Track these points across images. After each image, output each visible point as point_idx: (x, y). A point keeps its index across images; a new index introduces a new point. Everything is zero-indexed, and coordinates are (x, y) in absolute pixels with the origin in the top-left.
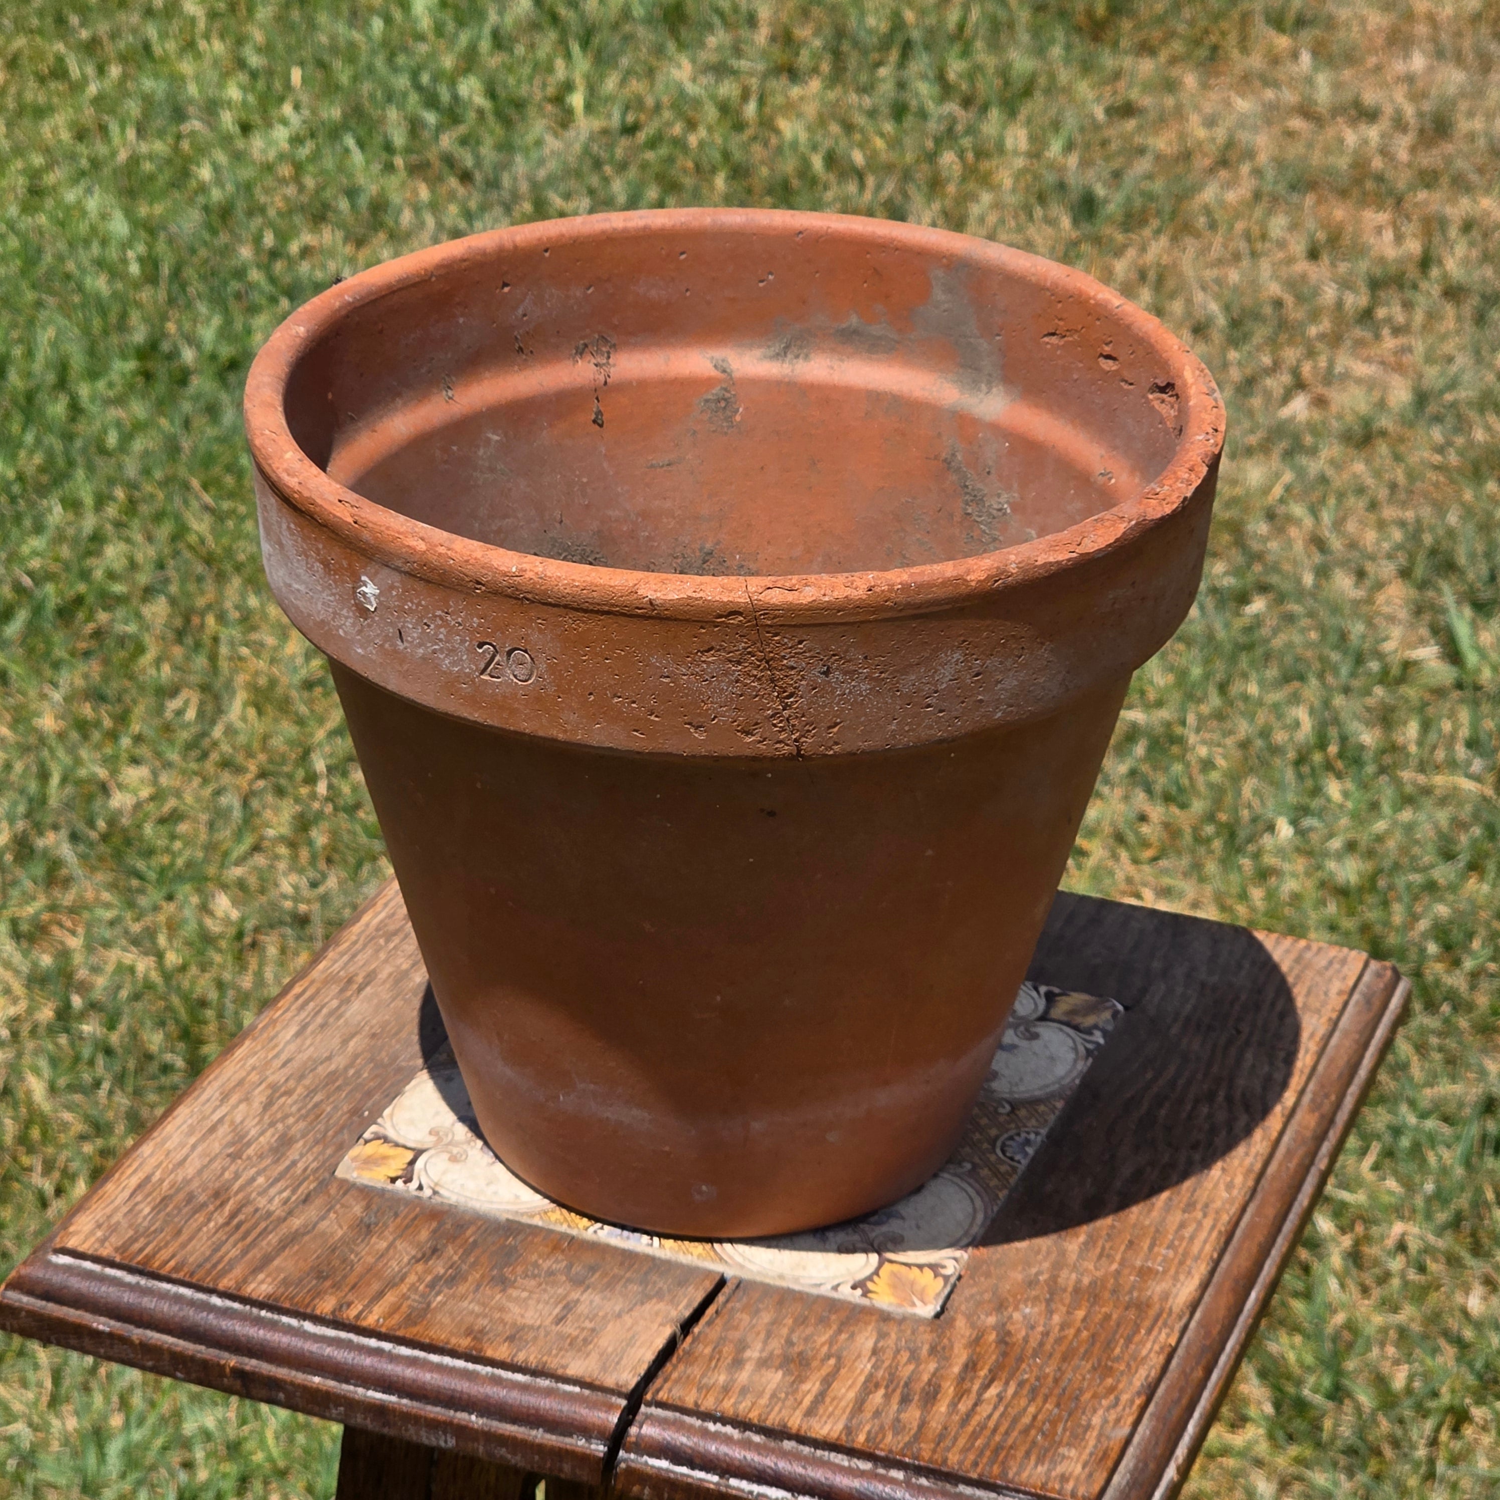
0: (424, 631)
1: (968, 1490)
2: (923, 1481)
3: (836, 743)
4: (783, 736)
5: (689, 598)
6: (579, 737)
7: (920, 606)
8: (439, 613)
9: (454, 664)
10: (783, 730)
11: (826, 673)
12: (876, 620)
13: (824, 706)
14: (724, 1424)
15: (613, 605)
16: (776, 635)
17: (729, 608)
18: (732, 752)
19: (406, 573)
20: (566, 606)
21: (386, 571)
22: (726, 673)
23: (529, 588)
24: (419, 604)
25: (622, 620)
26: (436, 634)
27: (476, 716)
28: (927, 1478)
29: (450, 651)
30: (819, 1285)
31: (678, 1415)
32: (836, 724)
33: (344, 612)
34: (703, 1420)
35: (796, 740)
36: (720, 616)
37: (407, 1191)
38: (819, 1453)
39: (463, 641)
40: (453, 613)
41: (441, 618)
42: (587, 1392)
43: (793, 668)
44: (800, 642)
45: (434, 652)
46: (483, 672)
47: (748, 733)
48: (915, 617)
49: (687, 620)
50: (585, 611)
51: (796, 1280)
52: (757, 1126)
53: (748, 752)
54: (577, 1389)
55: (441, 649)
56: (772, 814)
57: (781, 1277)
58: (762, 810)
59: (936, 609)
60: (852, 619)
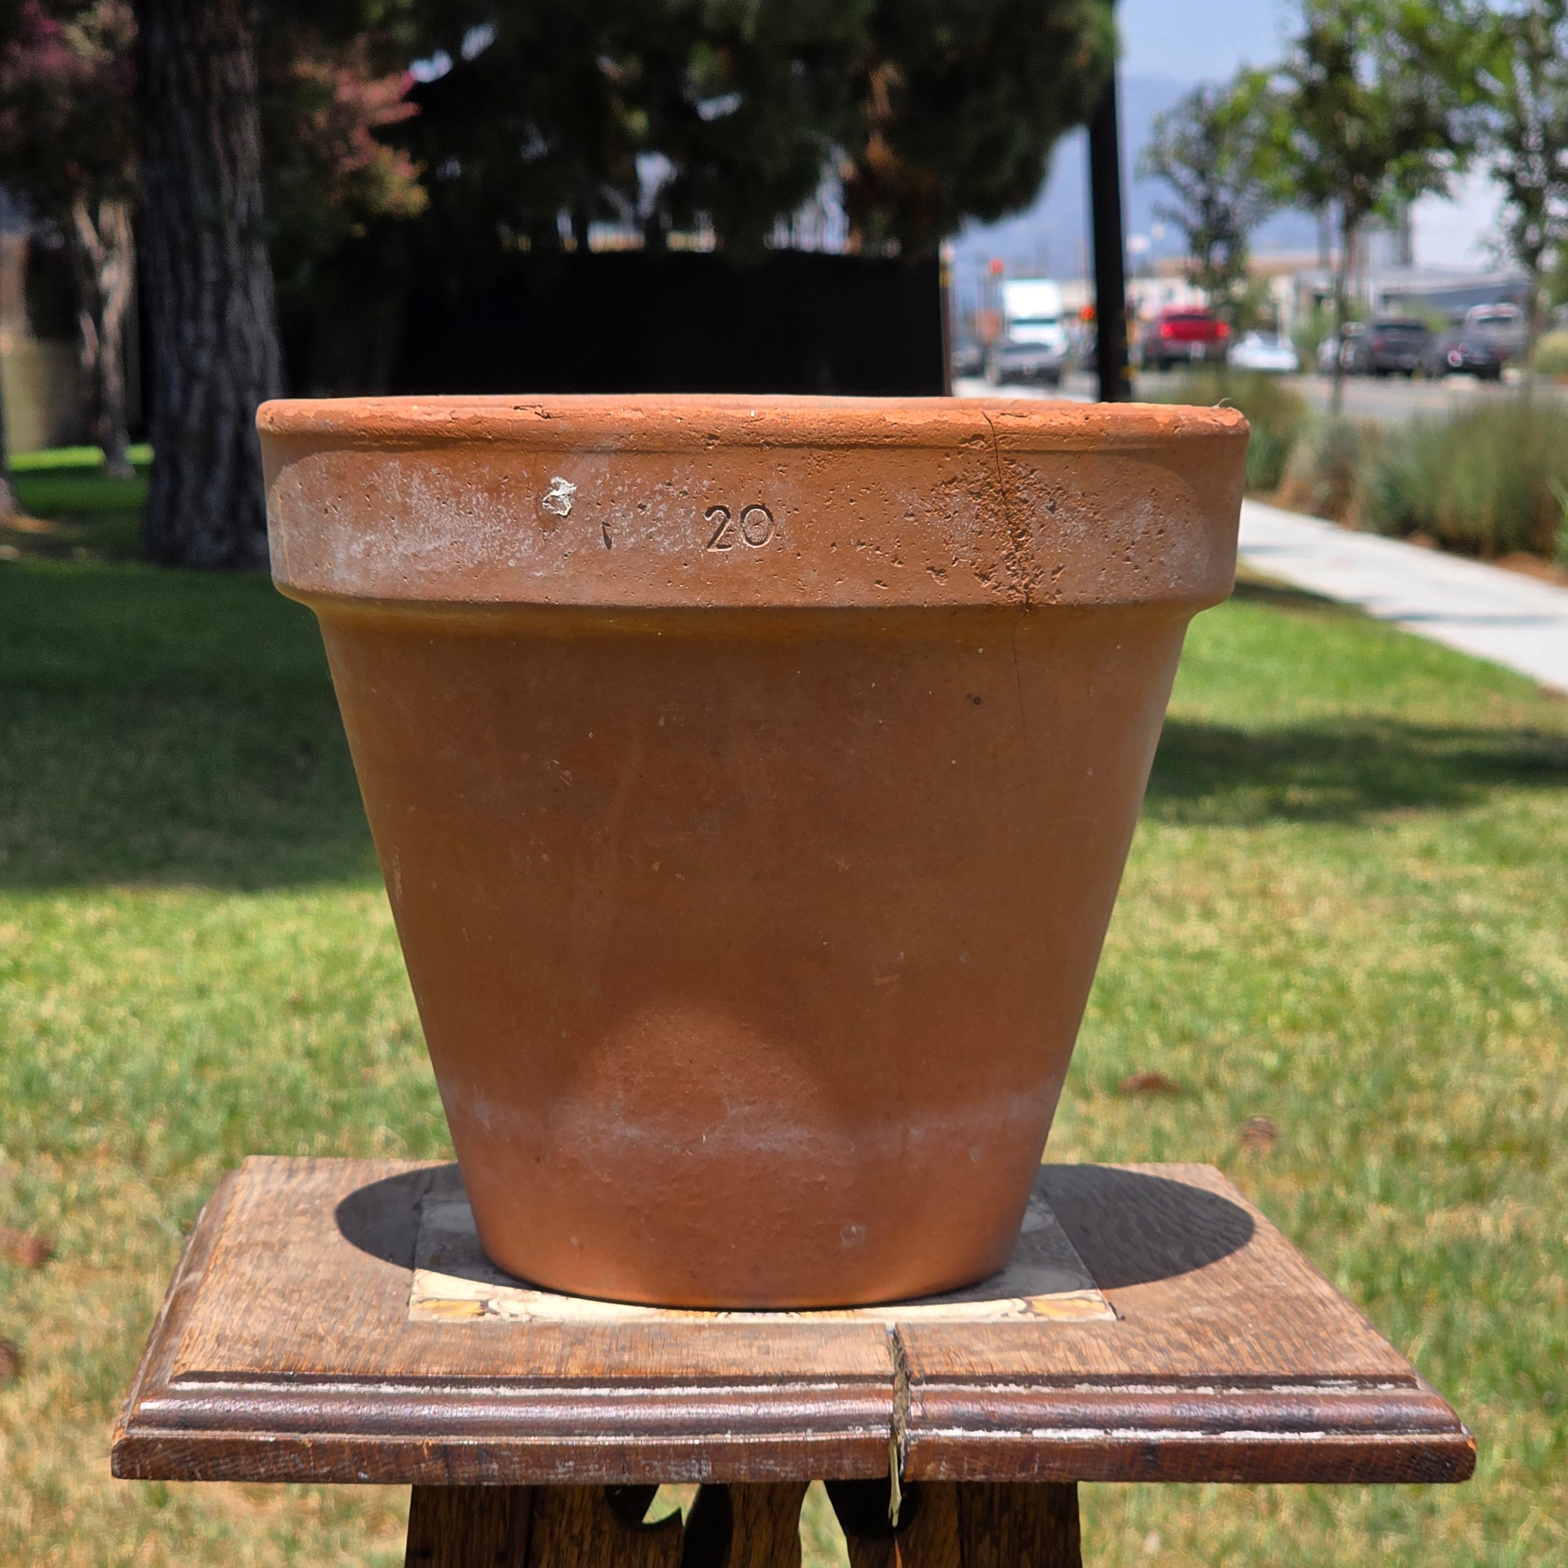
0: (637, 515)
1: (1285, 1390)
2: (1234, 1391)
3: (1059, 592)
4: (1015, 581)
5: (936, 421)
6: (819, 599)
7: (1124, 441)
8: (657, 488)
9: (674, 543)
10: (1015, 574)
11: (1052, 509)
12: (1094, 452)
13: (1049, 547)
14: (1006, 1384)
15: (861, 436)
16: (1012, 462)
17: (973, 431)
18: (970, 600)
19: (615, 452)
20: (811, 445)
21: (589, 458)
22: (967, 507)
23: (771, 430)
24: (634, 483)
25: (869, 453)
26: (653, 513)
27: (699, 599)
28: (1238, 1388)
29: (670, 529)
30: (988, 1316)
31: (953, 1386)
32: (1059, 569)
33: (520, 536)
34: (982, 1386)
35: (1026, 586)
36: (964, 441)
37: (502, 1320)
38: (1116, 1389)
39: (688, 513)
40: (678, 482)
41: (661, 492)
42: (846, 1386)
43: (1025, 501)
44: (1032, 472)
45: (650, 536)
46: (710, 544)
47: (985, 577)
48: (1122, 453)
49: (932, 447)
50: (830, 447)
51: (962, 1317)
52: (916, 1133)
53: (984, 601)
54: (834, 1386)
55: (659, 532)
56: (977, 701)
57: (943, 1317)
58: (969, 696)
59: (1136, 446)
60: (1074, 447)
